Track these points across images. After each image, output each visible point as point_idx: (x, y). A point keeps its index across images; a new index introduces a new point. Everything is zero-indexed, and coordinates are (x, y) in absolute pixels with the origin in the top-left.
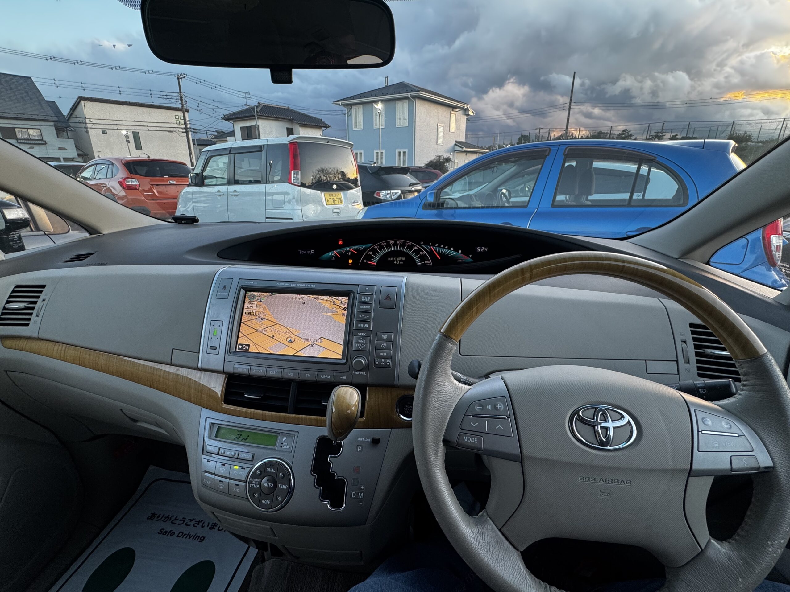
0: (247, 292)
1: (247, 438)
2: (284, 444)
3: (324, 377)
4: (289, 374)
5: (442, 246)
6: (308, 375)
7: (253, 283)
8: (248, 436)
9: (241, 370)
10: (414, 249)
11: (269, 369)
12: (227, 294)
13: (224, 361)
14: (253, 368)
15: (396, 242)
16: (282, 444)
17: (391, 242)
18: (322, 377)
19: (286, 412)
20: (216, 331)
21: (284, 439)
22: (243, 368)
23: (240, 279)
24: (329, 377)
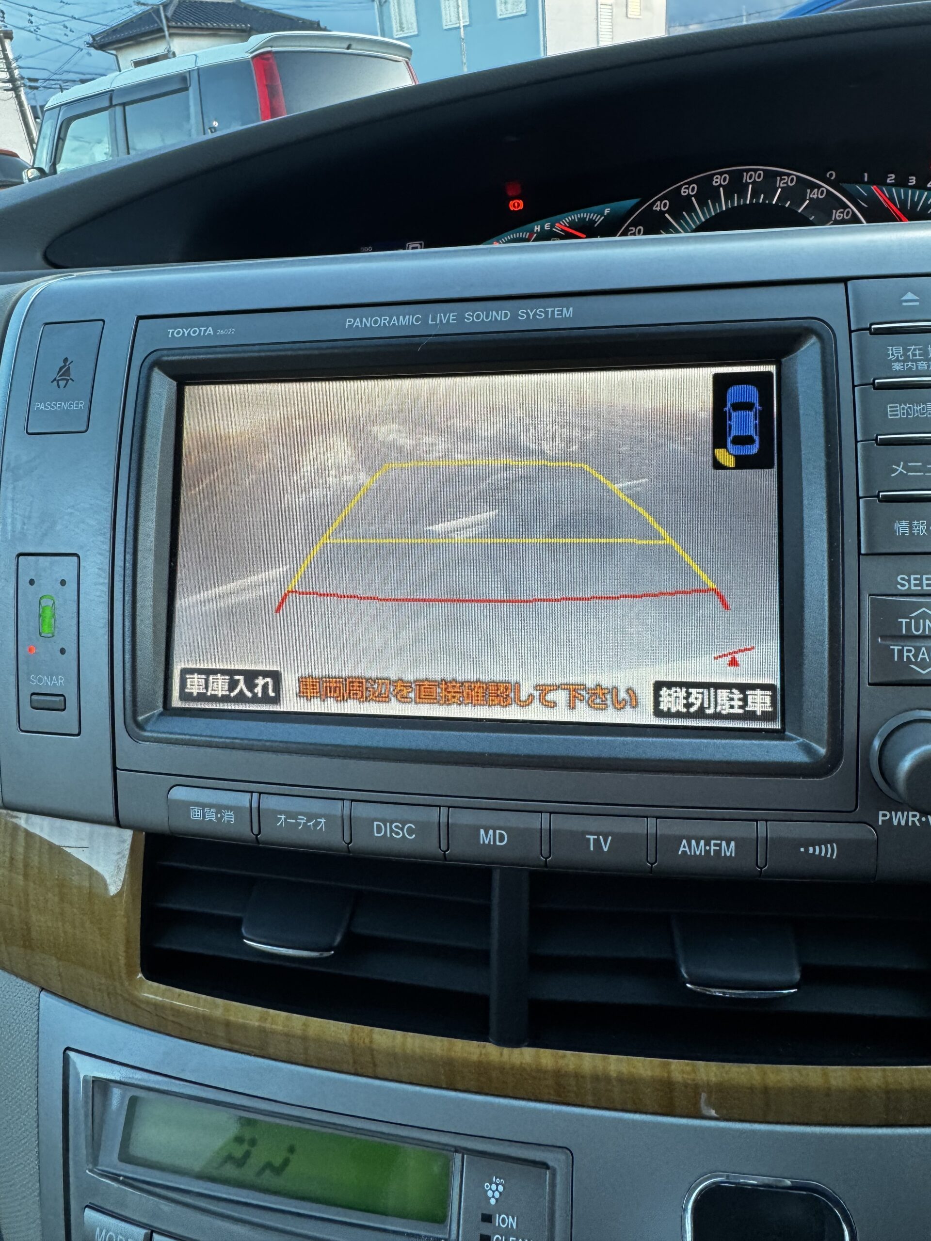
0: (189, 390)
1: (286, 1162)
2: (498, 1220)
3: (698, 849)
4: (486, 838)
5: (913, 181)
6: (597, 841)
7: (210, 330)
8: (292, 1150)
9: (211, 815)
10: (810, 199)
11: (362, 811)
12: (82, 405)
13: (115, 768)
14: (270, 803)
15: (736, 178)
16: (487, 1218)
17: (717, 181)
18: (683, 847)
19: (480, 1034)
20: (48, 613)
21: (494, 1191)
22: (220, 808)
23: (140, 318)
24: (729, 850)
